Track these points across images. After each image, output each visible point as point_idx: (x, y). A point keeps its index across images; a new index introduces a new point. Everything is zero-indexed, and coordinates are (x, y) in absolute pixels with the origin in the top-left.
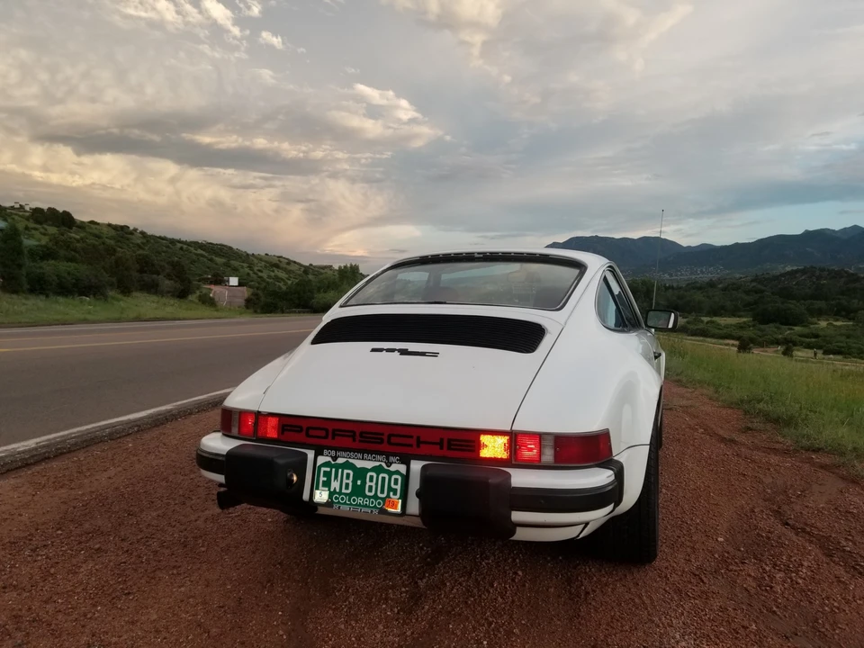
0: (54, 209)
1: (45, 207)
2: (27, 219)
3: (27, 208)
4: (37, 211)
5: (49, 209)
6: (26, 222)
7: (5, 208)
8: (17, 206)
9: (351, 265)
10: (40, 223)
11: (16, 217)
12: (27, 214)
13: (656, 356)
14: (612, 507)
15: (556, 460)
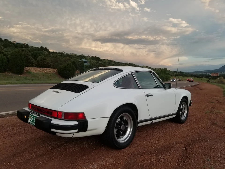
0: (96, 57)
1: (94, 56)
2: (91, 59)
3: (91, 57)
4: (93, 57)
5: (95, 56)
6: (90, 60)
7: (86, 57)
8: (89, 56)
9: (165, 68)
10: (93, 60)
11: (88, 59)
12: (91, 58)
13: (148, 96)
14: (77, 131)
15: (65, 118)
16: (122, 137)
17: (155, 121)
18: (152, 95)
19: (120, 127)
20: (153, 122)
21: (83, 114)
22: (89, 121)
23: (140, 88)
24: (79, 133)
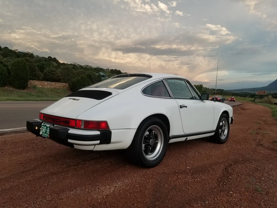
0: (116, 70)
1: (114, 69)
2: (110, 73)
3: (110, 69)
4: (112, 70)
5: (115, 69)
6: (109, 73)
7: (104, 70)
8: (107, 69)
9: (200, 85)
10: (113, 74)
11: (107, 72)
12: (109, 71)
13: (181, 107)
14: (98, 142)
15: (84, 127)
16: (151, 153)
17: (189, 138)
18: (186, 107)
19: (149, 142)
20: (187, 138)
21: (106, 123)
22: (113, 131)
23: (172, 98)
24: (101, 145)
